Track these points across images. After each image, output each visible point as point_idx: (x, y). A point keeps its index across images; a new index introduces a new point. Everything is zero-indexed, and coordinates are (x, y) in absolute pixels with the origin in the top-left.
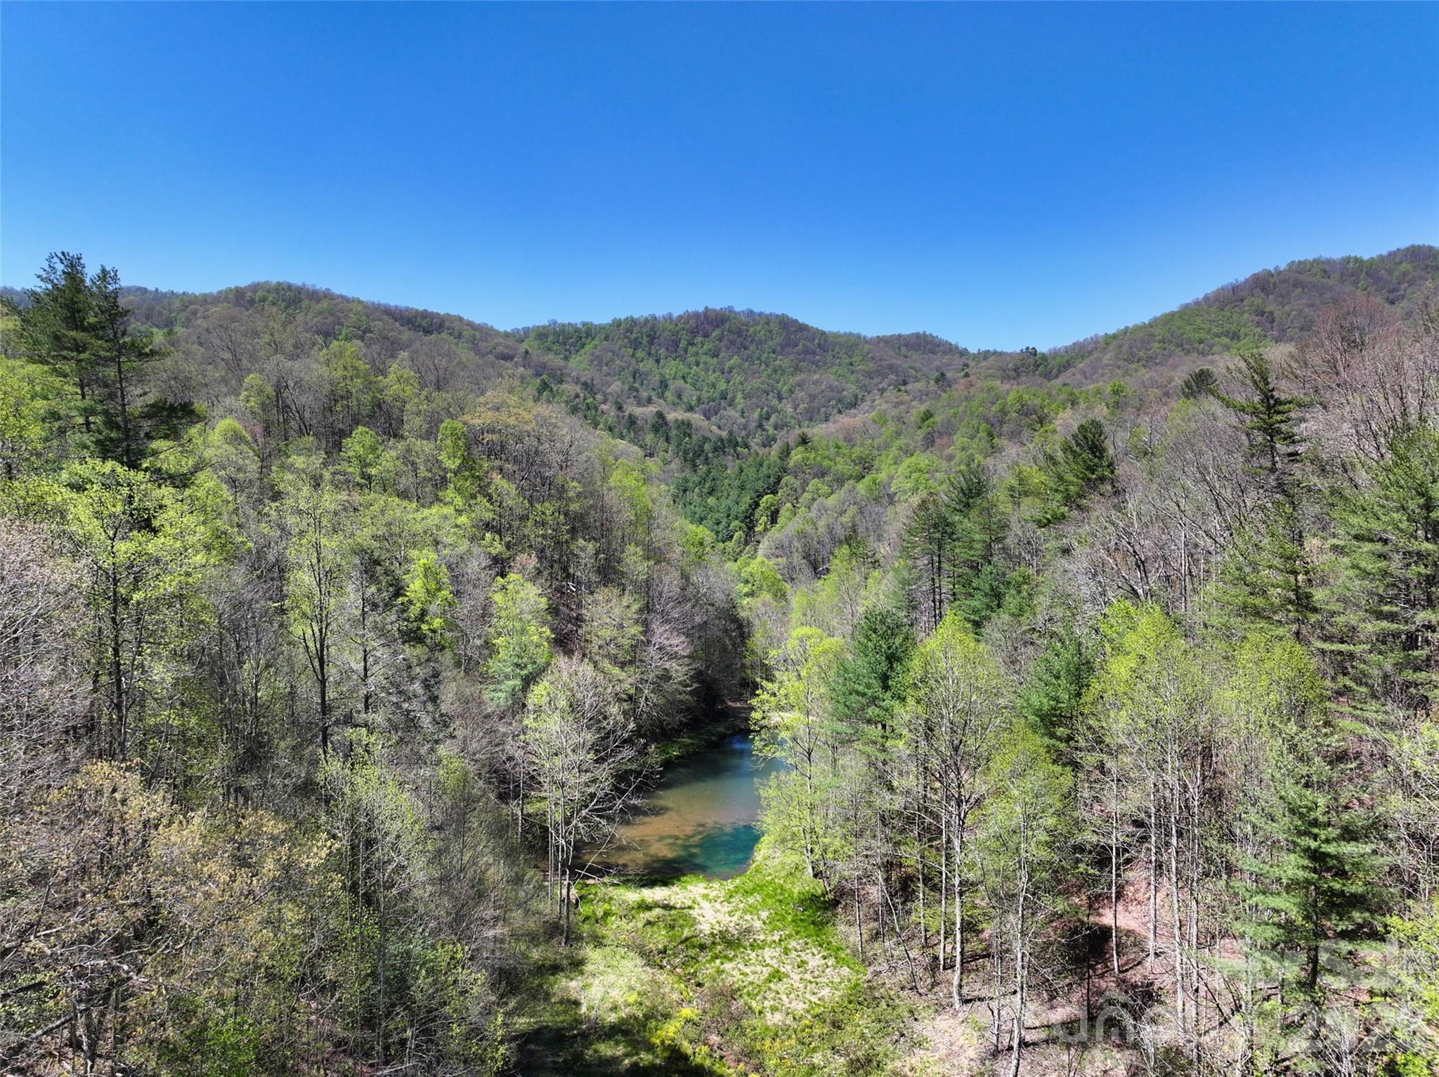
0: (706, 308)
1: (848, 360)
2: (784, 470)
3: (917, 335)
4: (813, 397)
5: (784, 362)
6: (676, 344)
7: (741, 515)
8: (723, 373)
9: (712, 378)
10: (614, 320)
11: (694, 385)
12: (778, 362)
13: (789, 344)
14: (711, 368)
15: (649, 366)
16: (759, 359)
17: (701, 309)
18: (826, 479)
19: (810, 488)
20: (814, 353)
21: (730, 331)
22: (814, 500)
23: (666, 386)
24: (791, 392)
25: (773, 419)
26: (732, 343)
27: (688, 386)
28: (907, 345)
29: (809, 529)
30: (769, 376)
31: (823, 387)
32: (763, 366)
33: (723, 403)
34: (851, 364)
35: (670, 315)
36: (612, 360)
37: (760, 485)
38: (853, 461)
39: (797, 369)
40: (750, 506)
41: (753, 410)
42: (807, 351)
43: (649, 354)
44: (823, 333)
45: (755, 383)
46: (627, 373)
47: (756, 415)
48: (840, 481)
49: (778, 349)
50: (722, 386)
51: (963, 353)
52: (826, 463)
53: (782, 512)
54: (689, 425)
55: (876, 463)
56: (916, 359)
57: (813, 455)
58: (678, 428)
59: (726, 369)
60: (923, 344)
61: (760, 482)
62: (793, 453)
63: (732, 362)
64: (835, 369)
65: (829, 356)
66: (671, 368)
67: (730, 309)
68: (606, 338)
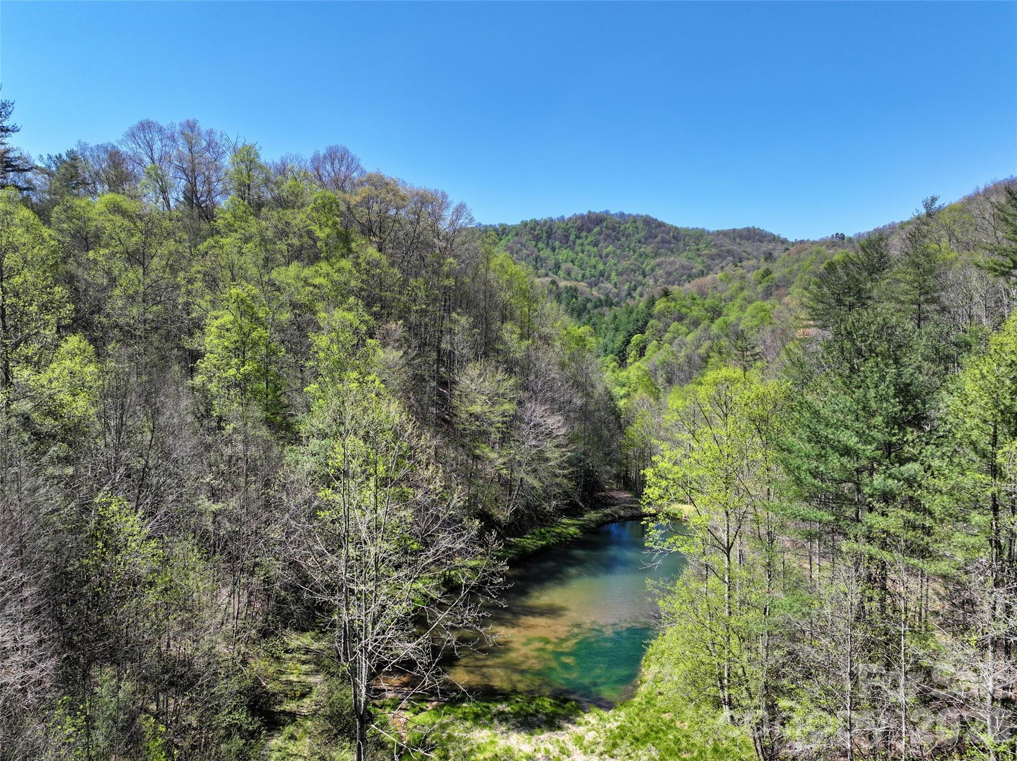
0: (589, 212)
1: (696, 247)
2: (651, 316)
3: (748, 229)
4: (669, 274)
5: (648, 249)
6: (567, 237)
7: (616, 351)
8: (601, 258)
9: (593, 261)
10: (522, 222)
11: (580, 266)
12: (642, 249)
13: (650, 237)
14: (593, 254)
15: (547, 254)
16: (628, 247)
17: (585, 213)
18: (684, 322)
19: (671, 328)
20: (669, 242)
21: (607, 227)
22: (675, 338)
23: (559, 267)
24: (653, 270)
25: (639, 290)
26: (608, 236)
27: (576, 267)
28: (741, 237)
29: (671, 359)
30: (636, 260)
31: (677, 266)
32: (631, 253)
33: (601, 279)
34: (698, 250)
35: (563, 217)
36: (521, 250)
37: (631, 327)
38: (706, 309)
39: (656, 255)
40: (623, 343)
41: (623, 284)
42: (664, 241)
43: (547, 245)
44: (676, 228)
45: (625, 264)
46: (531, 258)
47: (626, 287)
48: (696, 323)
49: (643, 240)
50: (601, 267)
51: (784, 242)
52: (684, 310)
53: (649, 347)
54: (576, 290)
55: (725, 311)
56: (748, 246)
57: (673, 304)
58: (567, 292)
59: (604, 254)
60: (753, 235)
61: (631, 325)
62: (657, 303)
63: (608, 249)
64: (685, 254)
65: (681, 245)
66: (563, 254)
67: (607, 212)
68: (517, 235)
